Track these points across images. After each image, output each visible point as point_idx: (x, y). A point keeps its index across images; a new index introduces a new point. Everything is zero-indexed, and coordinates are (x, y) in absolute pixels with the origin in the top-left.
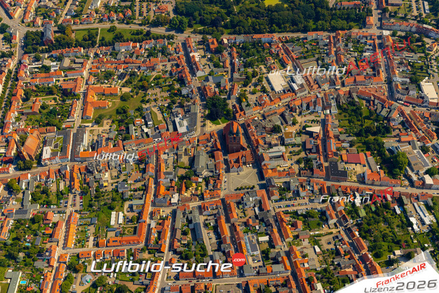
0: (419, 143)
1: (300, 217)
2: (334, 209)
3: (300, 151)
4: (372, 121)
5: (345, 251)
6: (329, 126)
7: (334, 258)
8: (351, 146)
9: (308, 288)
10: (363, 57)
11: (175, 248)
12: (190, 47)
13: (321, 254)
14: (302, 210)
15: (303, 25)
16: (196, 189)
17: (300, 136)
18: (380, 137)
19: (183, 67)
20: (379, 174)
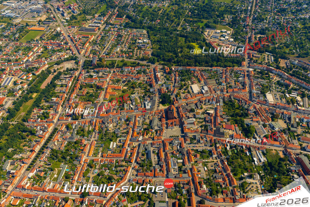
0: (262, 122)
2: (216, 150)
3: (203, 122)
4: (239, 110)
5: (219, 171)
6: (218, 111)
7: (213, 174)
8: (228, 121)
9: (199, 186)
10: (238, 80)
11: (138, 161)
12: (156, 70)
13: (207, 171)
14: (200, 149)
15: (211, 64)
17: (204, 115)
18: (243, 118)
19: (152, 79)
20: (240, 135)
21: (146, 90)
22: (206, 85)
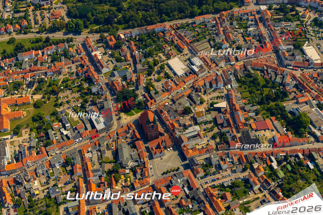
0: (314, 101)
1: (227, 189)
2: (256, 175)
3: (213, 127)
4: (269, 89)
6: (234, 99)
8: (257, 114)
10: (248, 33)
12: (90, 46)
14: (227, 182)
15: (189, 12)
17: (210, 113)
18: (279, 102)
19: (87, 66)
20: (288, 136)
21: (83, 91)
22: (195, 54)
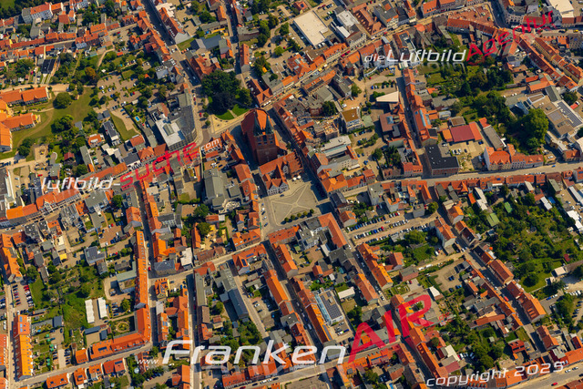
1: (397, 246)
2: (448, 222)
3: (374, 138)
4: (478, 67)
5: (478, 287)
6: (413, 88)
7: (463, 301)
8: (453, 114)
9: (433, 357)
11: (206, 338)
13: (442, 299)
14: (397, 233)
16: (219, 235)
17: (369, 113)
18: (495, 92)
19: (148, 31)
20: (508, 152)
21: (141, 76)
22: (343, 6)
